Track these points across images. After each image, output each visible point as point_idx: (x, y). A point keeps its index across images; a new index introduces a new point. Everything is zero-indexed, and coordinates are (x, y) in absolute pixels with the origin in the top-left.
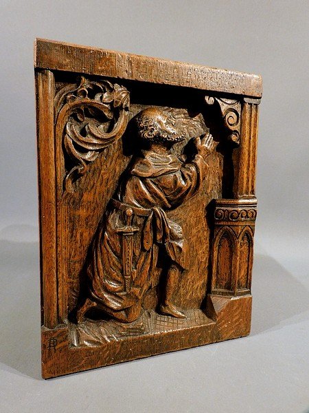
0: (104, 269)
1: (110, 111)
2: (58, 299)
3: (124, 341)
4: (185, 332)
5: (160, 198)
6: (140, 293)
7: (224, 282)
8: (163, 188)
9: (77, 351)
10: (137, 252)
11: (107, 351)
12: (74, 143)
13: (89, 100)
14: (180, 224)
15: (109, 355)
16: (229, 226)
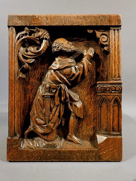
0: (37, 113)
1: (39, 41)
2: (15, 125)
3: (45, 150)
4: (79, 152)
6: (53, 127)
7: (104, 128)
8: (65, 75)
9: (22, 151)
11: (36, 153)
12: (22, 55)
13: (29, 37)
15: (37, 156)
16: (105, 96)
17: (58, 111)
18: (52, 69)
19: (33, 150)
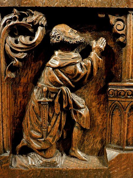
0: (31, 124)
1: (32, 28)
2: (3, 139)
3: (43, 169)
4: (84, 170)
5: (65, 81)
6: (53, 141)
7: (116, 141)
8: (67, 75)
9: (14, 170)
10: (51, 115)
11: (31, 173)
12: (11, 48)
13: (19, 22)
14: (84, 99)
15: (33, 176)
16: (118, 101)
17: (58, 121)
18: (49, 66)
19: (28, 170)
